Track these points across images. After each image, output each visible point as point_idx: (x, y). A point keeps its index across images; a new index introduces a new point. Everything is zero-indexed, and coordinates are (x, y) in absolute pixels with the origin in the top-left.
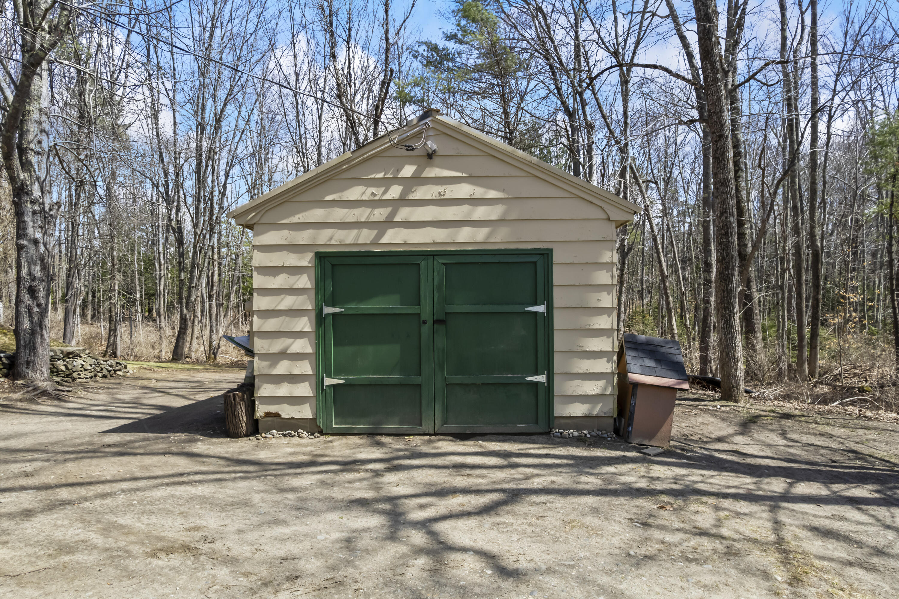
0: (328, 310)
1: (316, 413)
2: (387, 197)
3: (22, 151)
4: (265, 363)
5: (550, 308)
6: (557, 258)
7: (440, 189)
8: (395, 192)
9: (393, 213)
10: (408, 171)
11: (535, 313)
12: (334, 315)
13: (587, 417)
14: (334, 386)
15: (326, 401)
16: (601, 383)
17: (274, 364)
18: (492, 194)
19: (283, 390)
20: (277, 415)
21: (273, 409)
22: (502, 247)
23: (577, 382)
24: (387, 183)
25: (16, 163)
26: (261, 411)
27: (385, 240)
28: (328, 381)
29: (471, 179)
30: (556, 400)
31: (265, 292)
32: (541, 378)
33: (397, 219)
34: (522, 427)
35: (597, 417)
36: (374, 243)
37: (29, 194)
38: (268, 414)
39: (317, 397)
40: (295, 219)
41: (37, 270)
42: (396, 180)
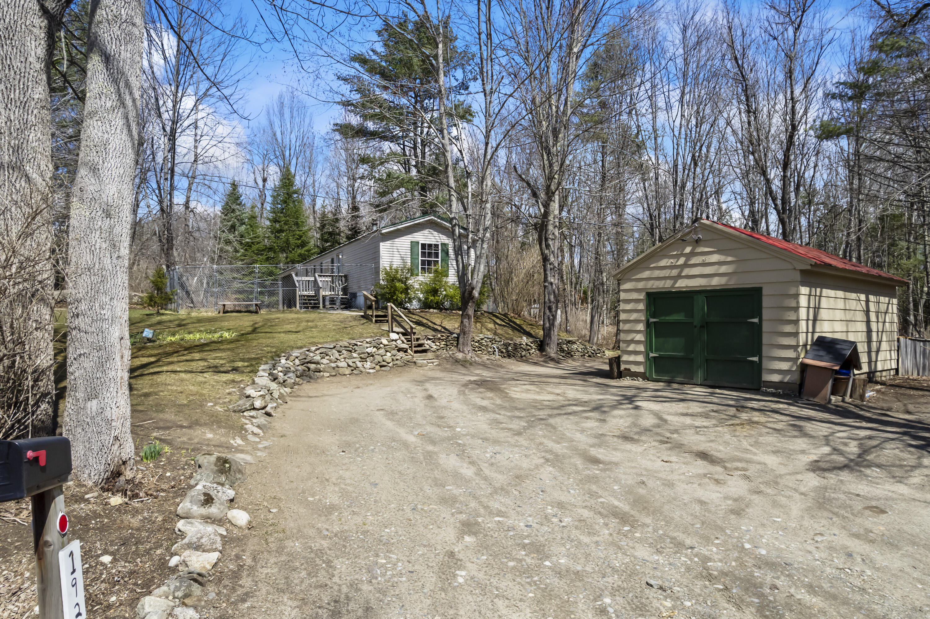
0: (652, 320)
1: (646, 369)
2: (678, 263)
3: (546, 240)
4: (625, 345)
5: (761, 320)
6: (764, 292)
7: (703, 258)
8: (682, 261)
9: (681, 272)
10: (688, 250)
11: (753, 323)
12: (654, 322)
13: (781, 382)
14: (654, 357)
15: (650, 365)
16: (789, 364)
17: (628, 346)
18: (729, 259)
19: (632, 358)
20: (629, 370)
21: (627, 366)
22: (735, 287)
23: (777, 362)
24: (678, 257)
25: (544, 246)
26: (623, 367)
27: (677, 285)
28: (651, 355)
29: (719, 252)
30: (763, 372)
31: (625, 311)
32: (756, 359)
33: (683, 274)
34: (744, 385)
35: (787, 383)
36: (673, 287)
37: (549, 260)
38: (626, 369)
39: (646, 362)
40: (638, 276)
41: (552, 297)
42: (682, 255)
